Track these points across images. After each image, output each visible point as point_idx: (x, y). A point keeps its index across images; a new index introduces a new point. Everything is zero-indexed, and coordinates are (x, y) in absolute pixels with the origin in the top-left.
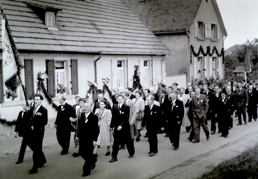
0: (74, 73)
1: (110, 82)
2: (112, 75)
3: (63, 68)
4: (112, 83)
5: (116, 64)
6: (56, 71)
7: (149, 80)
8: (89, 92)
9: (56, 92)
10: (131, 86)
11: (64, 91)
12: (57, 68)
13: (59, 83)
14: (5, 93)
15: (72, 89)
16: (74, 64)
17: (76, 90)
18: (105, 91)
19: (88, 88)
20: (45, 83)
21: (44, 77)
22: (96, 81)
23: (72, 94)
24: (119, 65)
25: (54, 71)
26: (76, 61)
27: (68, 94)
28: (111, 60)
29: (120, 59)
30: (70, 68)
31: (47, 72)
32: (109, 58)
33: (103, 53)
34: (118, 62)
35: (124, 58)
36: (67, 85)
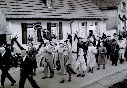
0: (61, 29)
1: (78, 33)
2: (79, 30)
3: (55, 27)
4: (79, 34)
5: (81, 24)
6: (52, 28)
7: (98, 32)
8: (68, 38)
9: (52, 38)
10: (88, 35)
11: (56, 38)
12: (52, 27)
13: (53, 34)
14: (28, 39)
15: (59, 37)
16: (61, 24)
17: (61, 37)
18: (76, 38)
19: (67, 36)
20: (47, 34)
21: (46, 31)
22: (71, 33)
23: (60, 39)
24: (83, 25)
25: (51, 28)
26: (61, 23)
27: (58, 39)
28: (79, 22)
29: (83, 22)
30: (58, 27)
31: (47, 29)
32: (78, 22)
33: (75, 19)
34: (82, 23)
35: (85, 22)
36: (57, 35)
